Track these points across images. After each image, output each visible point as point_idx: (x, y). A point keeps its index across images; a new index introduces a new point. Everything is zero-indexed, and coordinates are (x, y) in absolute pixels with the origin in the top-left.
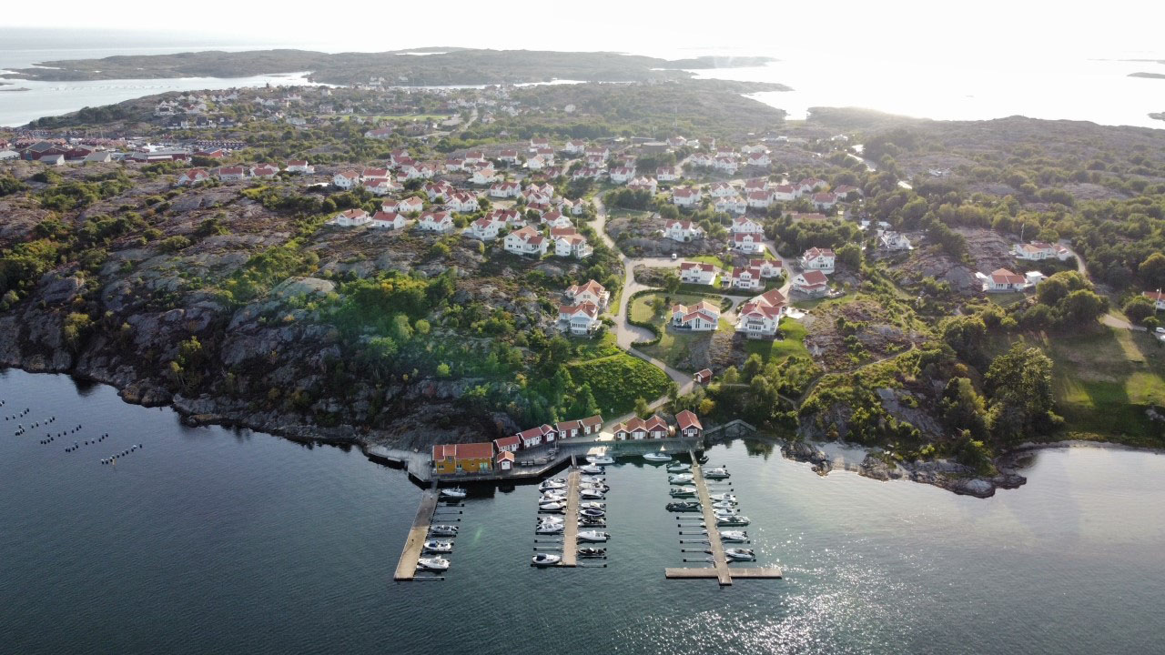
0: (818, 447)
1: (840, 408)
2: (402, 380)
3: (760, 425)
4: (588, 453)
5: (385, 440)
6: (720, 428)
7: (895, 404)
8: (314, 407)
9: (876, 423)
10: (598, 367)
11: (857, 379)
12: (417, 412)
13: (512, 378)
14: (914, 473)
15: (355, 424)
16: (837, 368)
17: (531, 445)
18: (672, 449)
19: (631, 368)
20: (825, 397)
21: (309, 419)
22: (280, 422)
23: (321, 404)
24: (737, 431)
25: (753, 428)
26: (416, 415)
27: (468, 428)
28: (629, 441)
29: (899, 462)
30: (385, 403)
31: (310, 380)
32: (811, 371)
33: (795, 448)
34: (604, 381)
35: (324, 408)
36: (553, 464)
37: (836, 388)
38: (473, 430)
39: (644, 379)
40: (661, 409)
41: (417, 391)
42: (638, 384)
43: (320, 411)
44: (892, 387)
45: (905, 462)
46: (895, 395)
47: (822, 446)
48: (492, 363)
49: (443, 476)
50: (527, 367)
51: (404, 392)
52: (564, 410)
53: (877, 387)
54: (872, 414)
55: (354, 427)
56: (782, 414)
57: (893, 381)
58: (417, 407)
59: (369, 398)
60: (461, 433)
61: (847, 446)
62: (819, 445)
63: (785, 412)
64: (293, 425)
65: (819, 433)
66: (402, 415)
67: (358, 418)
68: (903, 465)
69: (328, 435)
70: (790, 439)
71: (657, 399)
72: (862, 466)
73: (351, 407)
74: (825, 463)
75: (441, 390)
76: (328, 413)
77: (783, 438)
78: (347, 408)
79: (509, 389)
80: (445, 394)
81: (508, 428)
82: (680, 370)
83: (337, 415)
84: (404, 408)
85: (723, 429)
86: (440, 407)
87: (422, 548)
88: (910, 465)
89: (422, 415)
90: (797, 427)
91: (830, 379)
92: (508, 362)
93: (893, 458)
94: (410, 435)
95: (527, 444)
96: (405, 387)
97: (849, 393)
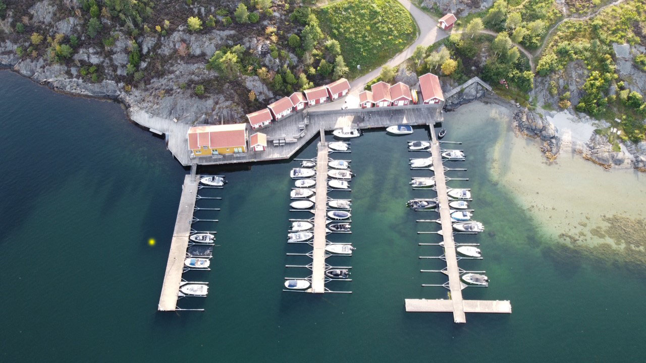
0: (548, 118)
1: (575, 68)
2: (156, 31)
3: (495, 84)
4: (336, 127)
5: (145, 105)
6: (458, 89)
7: (629, 65)
8: (76, 57)
9: (607, 92)
10: (346, 10)
11: (595, 31)
12: (173, 72)
13: (261, 32)
14: (637, 157)
15: (118, 79)
16: (577, 10)
17: (282, 116)
18: (414, 121)
19: (378, 10)
20: (562, 53)
21: (74, 71)
22: (48, 73)
23: (82, 54)
24: (473, 92)
25: (489, 88)
26: (172, 76)
27: (222, 98)
28: (374, 109)
29: (623, 141)
30: (142, 57)
31: (68, 23)
32: (551, 15)
33: (527, 119)
34: (352, 30)
35: (86, 59)
36: (303, 142)
37: (573, 42)
38: (227, 100)
39: (391, 26)
40: (405, 66)
41: (171, 45)
42: (383, 32)
43: (82, 62)
44: (628, 42)
45: (629, 143)
46: (630, 53)
47: (552, 116)
48: (242, 14)
49: (201, 159)
50: (276, 14)
51: (158, 45)
52: (312, 70)
53: (613, 42)
54: (606, 80)
55: (117, 82)
56: (519, 74)
57: (630, 35)
58: (172, 65)
59: (126, 51)
60: (217, 103)
61: (575, 117)
62: (550, 115)
63: (521, 71)
64: (59, 78)
65: (551, 101)
66: (160, 75)
67: (119, 72)
68: (626, 146)
69: (94, 93)
70: (523, 104)
71: (401, 51)
72: (588, 146)
73: (111, 60)
74: (554, 141)
75: (194, 46)
76: (91, 65)
77: (516, 101)
78: (107, 61)
79: (260, 49)
80: (198, 52)
81: (261, 93)
82: (425, 9)
83: (99, 68)
84: (160, 68)
85: (462, 91)
86: (194, 67)
87: (182, 266)
88: (634, 146)
89: (177, 77)
90: (531, 90)
91: (569, 27)
92: (257, 9)
93: (619, 137)
94: (167, 101)
95: (278, 116)
96: (159, 39)
97: (586, 50)
